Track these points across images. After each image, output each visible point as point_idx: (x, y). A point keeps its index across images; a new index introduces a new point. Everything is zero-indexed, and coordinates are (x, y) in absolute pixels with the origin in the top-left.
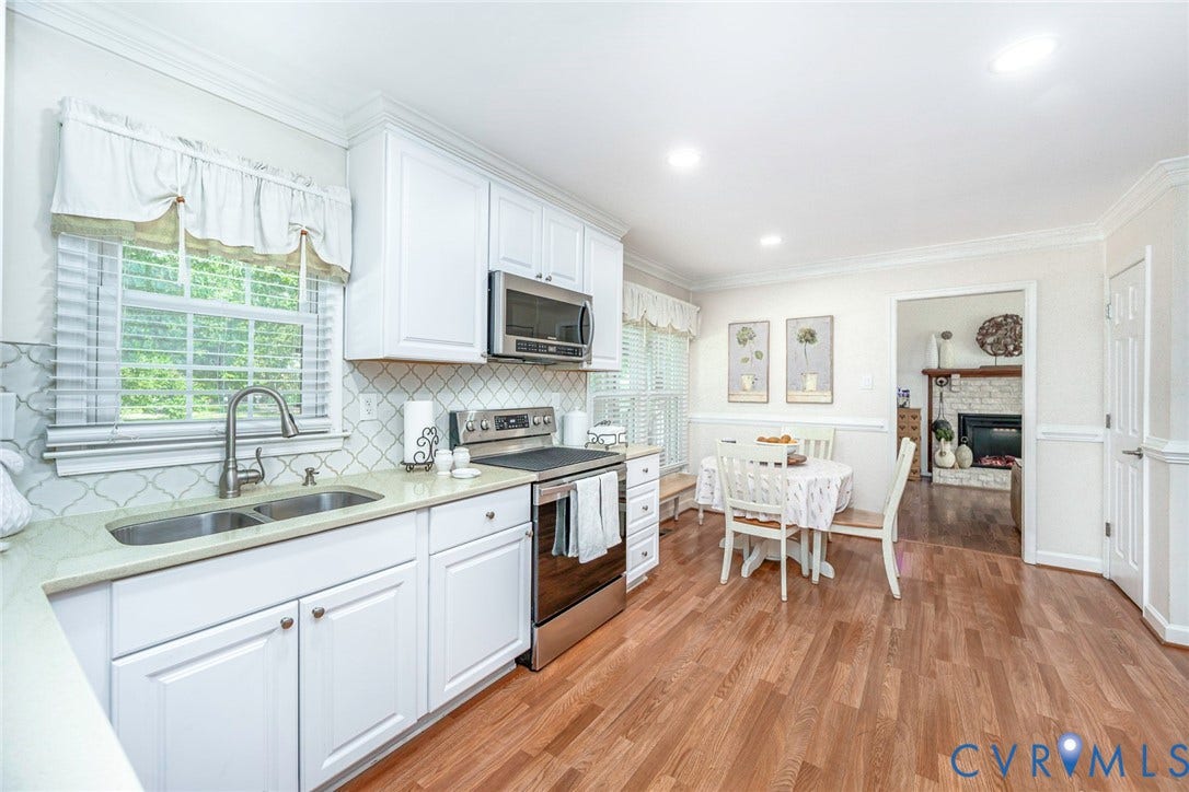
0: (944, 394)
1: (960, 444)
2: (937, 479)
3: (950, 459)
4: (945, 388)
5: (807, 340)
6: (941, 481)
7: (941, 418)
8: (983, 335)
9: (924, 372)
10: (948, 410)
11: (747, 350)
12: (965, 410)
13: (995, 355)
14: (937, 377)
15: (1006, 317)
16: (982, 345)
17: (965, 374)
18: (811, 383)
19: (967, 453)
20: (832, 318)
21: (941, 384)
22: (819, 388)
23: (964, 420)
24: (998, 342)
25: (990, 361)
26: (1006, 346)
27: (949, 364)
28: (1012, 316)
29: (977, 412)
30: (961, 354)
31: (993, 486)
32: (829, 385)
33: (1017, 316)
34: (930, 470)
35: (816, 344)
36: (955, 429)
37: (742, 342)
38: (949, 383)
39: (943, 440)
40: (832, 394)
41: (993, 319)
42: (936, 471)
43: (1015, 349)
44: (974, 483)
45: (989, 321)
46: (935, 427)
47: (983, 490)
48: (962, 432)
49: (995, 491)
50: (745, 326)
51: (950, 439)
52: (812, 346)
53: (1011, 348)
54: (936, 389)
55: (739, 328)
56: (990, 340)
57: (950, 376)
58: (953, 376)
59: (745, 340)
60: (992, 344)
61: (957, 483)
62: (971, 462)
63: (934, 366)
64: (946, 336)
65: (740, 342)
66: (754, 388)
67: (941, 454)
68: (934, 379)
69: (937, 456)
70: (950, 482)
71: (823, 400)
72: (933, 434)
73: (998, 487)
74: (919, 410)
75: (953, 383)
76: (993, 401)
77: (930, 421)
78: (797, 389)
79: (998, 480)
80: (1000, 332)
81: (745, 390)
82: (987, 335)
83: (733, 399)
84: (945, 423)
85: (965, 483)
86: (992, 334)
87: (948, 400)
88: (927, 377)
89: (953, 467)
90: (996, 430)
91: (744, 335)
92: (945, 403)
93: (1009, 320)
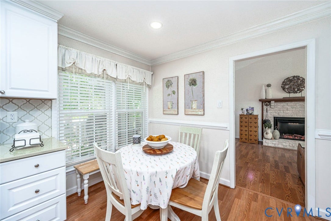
0: (268, 109)
1: (275, 129)
2: (264, 144)
3: (270, 135)
4: (268, 107)
5: (193, 84)
6: (266, 145)
7: (267, 119)
8: (284, 85)
9: (260, 100)
10: (269, 115)
11: (169, 91)
12: (277, 115)
13: (289, 93)
14: (265, 102)
15: (294, 77)
16: (284, 89)
17: (277, 101)
18: (194, 106)
19: (277, 133)
20: (203, 72)
21: (267, 105)
22: (198, 108)
23: (276, 120)
24: (290, 87)
25: (286, 95)
26: (294, 89)
27: (270, 97)
28: (296, 77)
29: (282, 116)
30: (275, 93)
31: (288, 147)
32: (202, 106)
33: (299, 76)
34: (262, 139)
35: (197, 86)
36: (272, 123)
37: (168, 87)
38: (270, 105)
39: (267, 128)
40: (204, 110)
41: (288, 78)
42: (264, 140)
43: (298, 90)
44: (280, 146)
45: (287, 79)
46: (265, 123)
47: (284, 149)
48: (276, 124)
49: (289, 150)
50: (169, 79)
51: (270, 127)
52: (195, 87)
53: (296, 90)
54: (265, 107)
55: (166, 80)
56: (287, 87)
57: (270, 102)
58: (272, 102)
59: (169, 86)
60: (288, 88)
61: (273, 146)
62: (279, 137)
63: (264, 98)
64: (269, 86)
65: (167, 87)
66: (172, 108)
67: (266, 133)
68: (264, 103)
69: (265, 134)
70: (270, 145)
71: (200, 113)
72: (264, 125)
73: (291, 148)
74: (257, 116)
75: (272, 104)
76: (288, 111)
77: (262, 120)
78: (189, 108)
79: (290, 145)
80: (291, 83)
81: (169, 109)
82: (286, 85)
83: (165, 112)
84: (268, 121)
85: (276, 146)
86: (288, 84)
87: (269, 111)
88: (261, 102)
89: (271, 139)
90: (290, 123)
91: (168, 84)
92: (268, 113)
93: (295, 78)
